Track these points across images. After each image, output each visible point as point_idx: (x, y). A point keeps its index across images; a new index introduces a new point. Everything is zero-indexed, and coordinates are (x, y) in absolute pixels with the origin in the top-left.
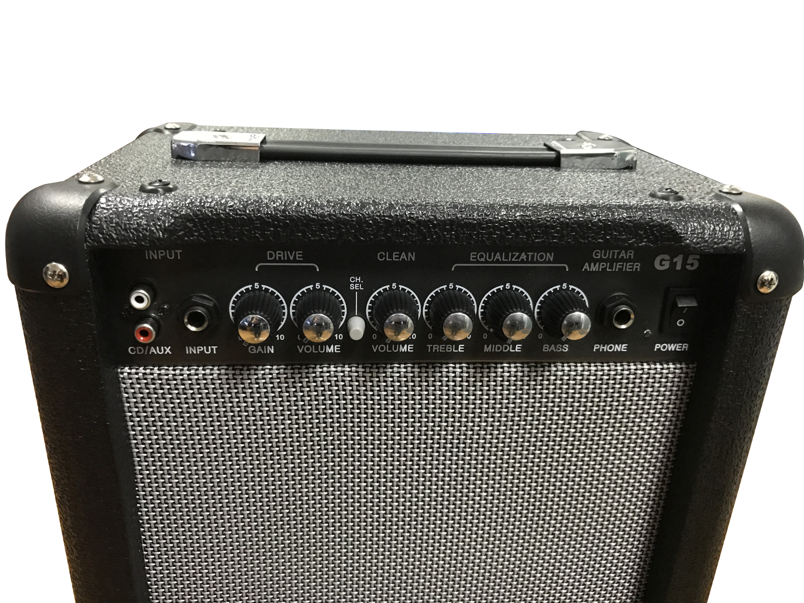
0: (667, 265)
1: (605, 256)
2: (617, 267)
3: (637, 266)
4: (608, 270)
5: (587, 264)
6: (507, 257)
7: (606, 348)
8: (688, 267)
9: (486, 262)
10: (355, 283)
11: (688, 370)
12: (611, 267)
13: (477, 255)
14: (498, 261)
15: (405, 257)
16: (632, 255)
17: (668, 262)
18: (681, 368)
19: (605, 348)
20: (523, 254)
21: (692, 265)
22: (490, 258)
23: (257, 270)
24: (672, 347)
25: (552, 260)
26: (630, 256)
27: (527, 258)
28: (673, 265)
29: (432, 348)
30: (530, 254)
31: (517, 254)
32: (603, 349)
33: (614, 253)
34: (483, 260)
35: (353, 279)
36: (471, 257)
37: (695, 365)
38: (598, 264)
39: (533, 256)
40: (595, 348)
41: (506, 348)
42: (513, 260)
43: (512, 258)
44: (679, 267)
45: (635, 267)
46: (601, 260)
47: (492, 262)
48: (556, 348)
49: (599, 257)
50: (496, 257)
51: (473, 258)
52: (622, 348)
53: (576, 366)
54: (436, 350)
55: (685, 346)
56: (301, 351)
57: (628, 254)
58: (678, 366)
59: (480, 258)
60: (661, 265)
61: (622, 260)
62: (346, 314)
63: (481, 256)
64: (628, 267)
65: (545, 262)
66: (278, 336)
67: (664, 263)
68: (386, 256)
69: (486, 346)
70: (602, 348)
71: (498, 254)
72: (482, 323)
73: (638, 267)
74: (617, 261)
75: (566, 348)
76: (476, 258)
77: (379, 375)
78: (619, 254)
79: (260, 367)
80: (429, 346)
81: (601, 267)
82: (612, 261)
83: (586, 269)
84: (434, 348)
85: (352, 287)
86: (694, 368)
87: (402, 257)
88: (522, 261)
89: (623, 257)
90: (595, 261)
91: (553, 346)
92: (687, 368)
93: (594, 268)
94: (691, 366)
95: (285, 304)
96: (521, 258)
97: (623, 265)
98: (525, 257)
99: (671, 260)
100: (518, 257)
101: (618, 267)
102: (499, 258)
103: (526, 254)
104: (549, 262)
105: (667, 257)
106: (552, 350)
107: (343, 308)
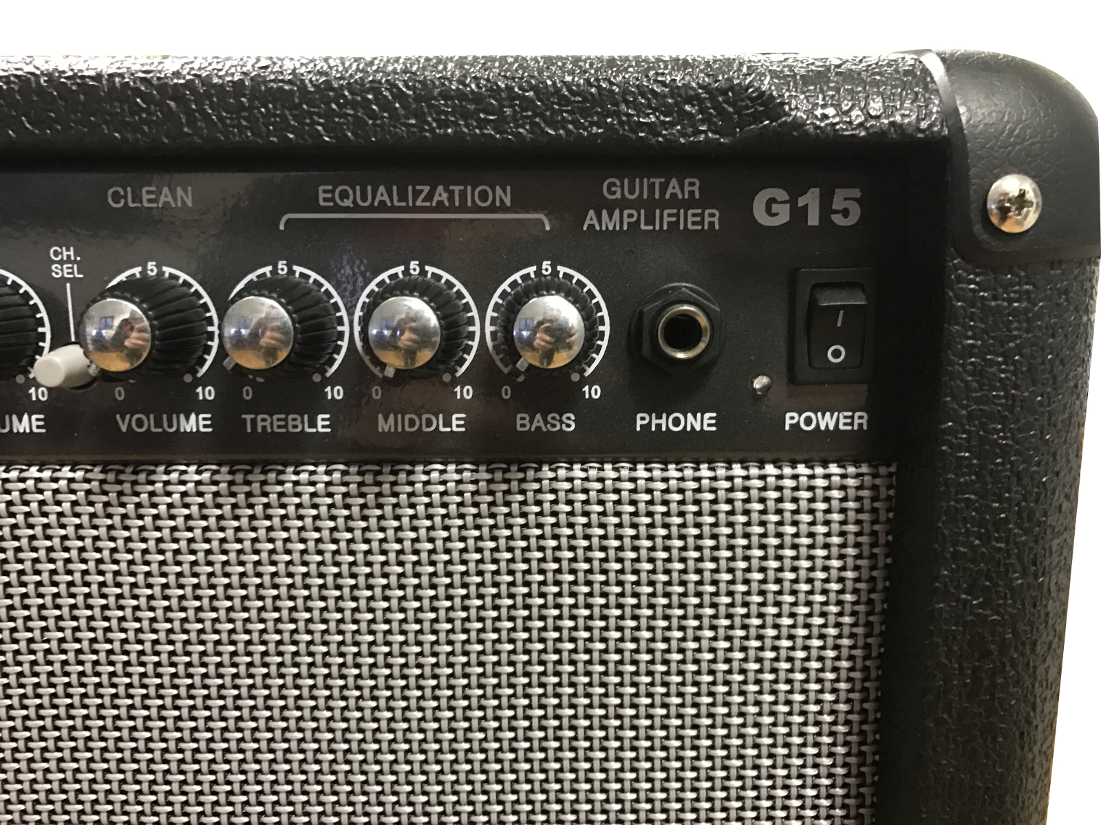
0: (783, 215)
1: (632, 192)
2: (666, 217)
3: (712, 217)
4: (643, 227)
5: (591, 213)
6: (404, 197)
7: (666, 423)
8: (838, 219)
9: (356, 208)
10: (61, 262)
11: (878, 481)
12: (650, 220)
13: (332, 192)
14: (383, 207)
15: (170, 199)
16: (696, 189)
17: (788, 206)
18: (857, 476)
19: (663, 421)
20: (440, 188)
21: (845, 212)
22: (364, 199)
24: (827, 421)
25: (508, 203)
26: (692, 193)
27: (451, 199)
28: (799, 214)
29: (254, 421)
30: (457, 189)
31: (426, 189)
32: (659, 426)
33: (651, 187)
34: (348, 203)
35: (56, 253)
36: (321, 196)
37: (893, 469)
38: (617, 212)
39: (463, 195)
40: (639, 423)
41: (429, 424)
42: (419, 203)
43: (414, 200)
44: (813, 219)
45: (707, 220)
46: (623, 204)
47: (372, 209)
48: (546, 422)
49: (618, 195)
50: (378, 198)
51: (325, 200)
52: (703, 422)
53: (601, 469)
54: (264, 428)
55: (861, 419)
57: (687, 189)
58: (851, 470)
59: (342, 199)
60: (769, 211)
61: (674, 202)
62: (48, 337)
63: (344, 195)
64: (690, 220)
65: (492, 209)
67: (775, 208)
68: (125, 197)
69: (380, 416)
70: (654, 422)
71: (382, 189)
72: (366, 359)
73: (716, 220)
74: (664, 204)
75: (569, 423)
76: (332, 199)
77: (138, 488)
78: (664, 188)
80: (248, 417)
81: (626, 220)
82: (650, 206)
83: (591, 226)
84: (260, 424)
85: (57, 272)
86: (890, 475)
87: (162, 199)
88: (440, 207)
89: (674, 195)
90: (611, 207)
91: (538, 416)
92: (875, 476)
93: (610, 223)
94: (883, 470)
96: (436, 198)
97: (677, 215)
98: (445, 196)
99: (793, 202)
100: (429, 197)
101: (666, 219)
102: (386, 198)
103: (447, 190)
104: (503, 208)
105: (781, 194)
106: (538, 428)
107: (41, 323)
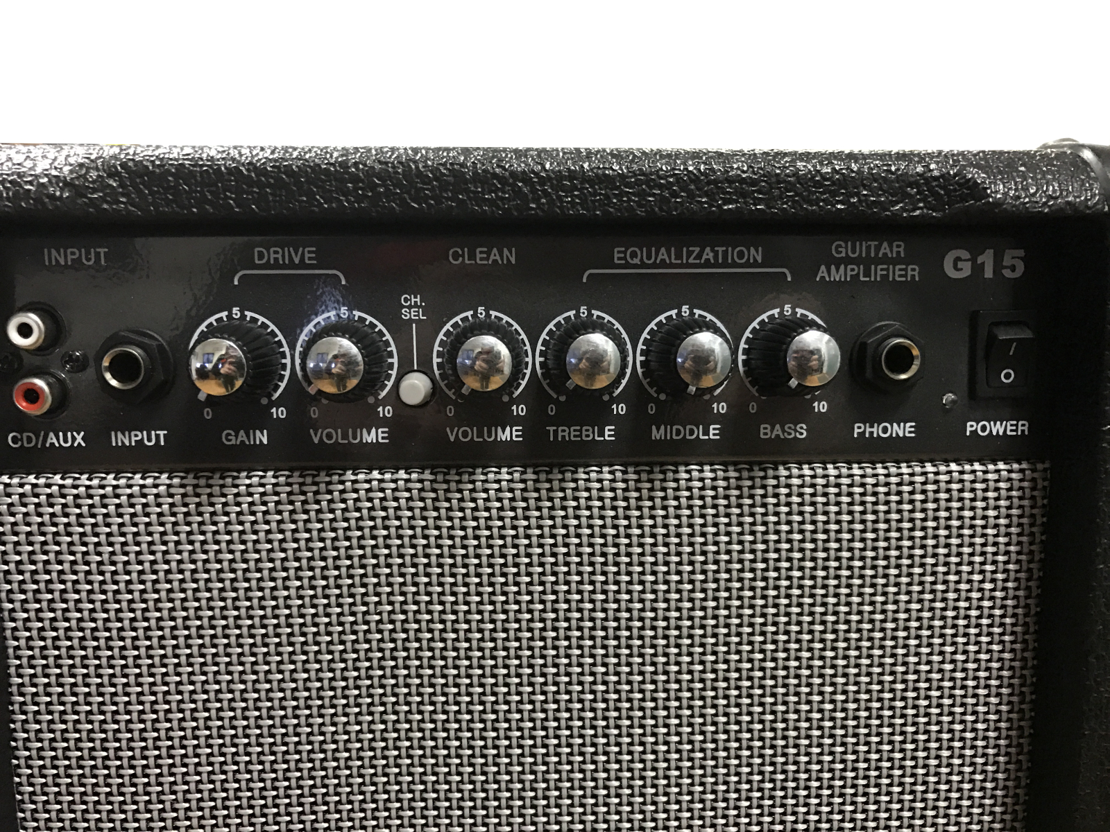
0: (966, 270)
1: (854, 251)
2: (878, 272)
3: (914, 272)
4: (862, 279)
5: (823, 268)
6: (679, 256)
7: (877, 431)
8: (1007, 273)
9: (643, 265)
10: (410, 307)
11: (1036, 475)
12: (867, 274)
13: (625, 252)
14: (663, 264)
15: (498, 257)
16: (901, 250)
17: (970, 263)
18: (1021, 471)
19: (875, 430)
20: (708, 249)
21: (1013, 268)
22: (649, 257)
23: (236, 283)
24: (997, 428)
25: (759, 259)
26: (898, 253)
27: (716, 257)
28: (978, 269)
29: (556, 432)
30: (720, 249)
31: (698, 250)
32: (871, 433)
33: (868, 248)
34: (636, 261)
35: (406, 300)
36: (616, 255)
37: (1047, 465)
38: (842, 267)
39: (725, 253)
40: (857, 431)
41: (692, 433)
42: (691, 261)
43: (688, 258)
44: (989, 273)
45: (910, 273)
46: (847, 261)
47: (654, 266)
48: (784, 431)
49: (843, 255)
50: (660, 257)
51: (619, 259)
52: (904, 430)
53: (826, 469)
54: (563, 437)
55: (1023, 426)
56: (316, 441)
57: (895, 249)
58: (1016, 466)
59: (632, 258)
60: (956, 268)
61: (886, 260)
62: (396, 366)
63: (634, 255)
64: (897, 273)
65: (747, 265)
66: (274, 410)
67: (960, 265)
68: (463, 255)
69: (654, 428)
70: (868, 430)
71: (663, 250)
72: (645, 382)
73: (916, 273)
74: (878, 261)
75: (802, 432)
76: (625, 258)
77: (462, 486)
78: (878, 248)
79: (244, 474)
80: (552, 429)
81: (849, 273)
82: (867, 262)
83: (823, 278)
84: (560, 434)
85: (406, 314)
86: (1045, 470)
87: (492, 257)
88: (707, 264)
89: (885, 254)
90: (838, 263)
91: (778, 426)
92: (1033, 471)
93: (837, 275)
94: (1040, 466)
95: (286, 349)
96: (705, 257)
97: (887, 270)
98: (711, 255)
99: (973, 260)
100: (699, 256)
101: (879, 273)
102: (666, 257)
103: (712, 250)
104: (756, 264)
105: (965, 254)
106: (778, 436)
107: (391, 355)
